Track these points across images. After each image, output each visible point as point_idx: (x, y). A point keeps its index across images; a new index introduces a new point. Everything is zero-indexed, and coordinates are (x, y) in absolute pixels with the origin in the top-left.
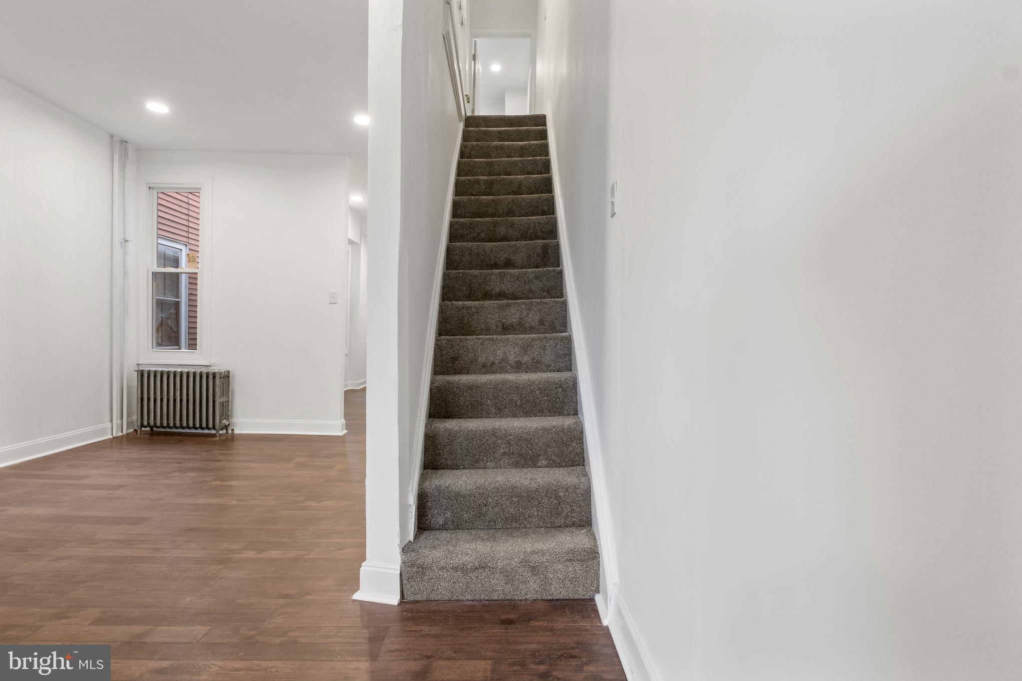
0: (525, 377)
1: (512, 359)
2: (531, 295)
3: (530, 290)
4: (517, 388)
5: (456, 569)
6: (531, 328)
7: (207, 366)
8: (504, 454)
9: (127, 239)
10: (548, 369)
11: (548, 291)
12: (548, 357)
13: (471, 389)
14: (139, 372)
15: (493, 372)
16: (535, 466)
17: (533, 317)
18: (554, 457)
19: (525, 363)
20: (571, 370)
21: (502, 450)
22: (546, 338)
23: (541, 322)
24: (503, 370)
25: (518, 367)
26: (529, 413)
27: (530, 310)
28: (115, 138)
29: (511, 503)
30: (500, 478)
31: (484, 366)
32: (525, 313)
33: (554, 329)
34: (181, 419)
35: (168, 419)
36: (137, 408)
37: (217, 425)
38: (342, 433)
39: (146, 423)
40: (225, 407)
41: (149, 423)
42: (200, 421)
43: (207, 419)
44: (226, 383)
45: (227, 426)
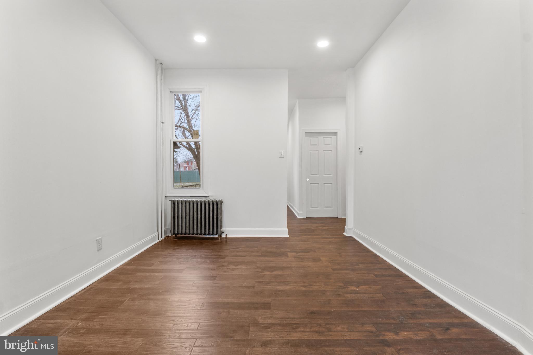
7: (207, 197)
9: (163, 121)
14: (172, 201)
28: (158, 61)
34: (197, 229)
35: (190, 229)
36: (171, 223)
37: (219, 233)
38: (288, 236)
39: (176, 232)
40: (221, 221)
41: (178, 232)
42: (209, 231)
43: (213, 229)
44: (221, 207)
45: (223, 233)
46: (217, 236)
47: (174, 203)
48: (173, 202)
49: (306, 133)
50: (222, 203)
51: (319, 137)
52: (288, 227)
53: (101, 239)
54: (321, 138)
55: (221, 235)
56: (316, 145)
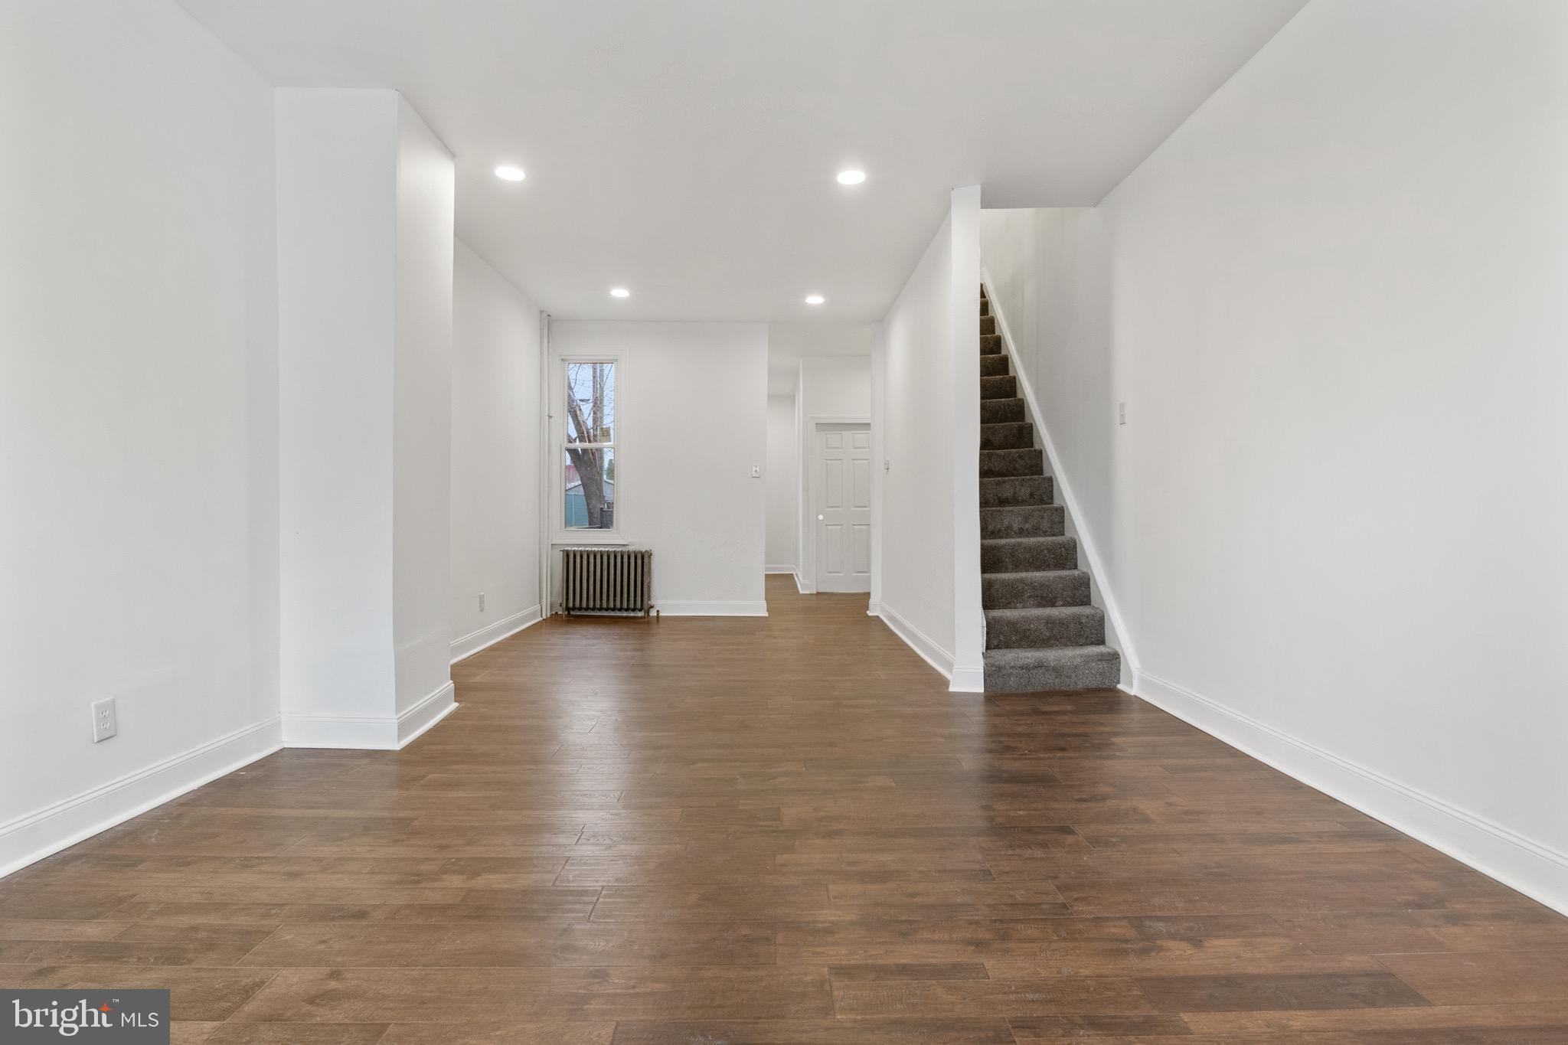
0: (1032, 541)
1: (1015, 526)
2: (1015, 472)
3: (1015, 469)
4: (1030, 549)
5: (1022, 668)
6: (1023, 500)
7: (624, 545)
8: (1030, 597)
9: (551, 415)
10: (1045, 534)
11: (1030, 468)
12: (1045, 525)
13: (993, 549)
14: (565, 552)
15: (1001, 538)
16: (1055, 606)
17: (1024, 492)
18: (1068, 599)
19: (1027, 529)
20: (1064, 535)
21: (1029, 594)
22: (1043, 509)
23: (1032, 495)
24: (1008, 536)
25: (1021, 532)
26: (1038, 568)
27: (1022, 486)
29: (1047, 628)
30: (1036, 612)
31: (993, 533)
32: (1018, 488)
33: (1042, 501)
34: (608, 600)
35: (594, 601)
36: (563, 588)
37: (646, 607)
38: (766, 614)
39: (571, 605)
40: (649, 587)
41: (574, 605)
42: (628, 604)
43: (635, 601)
44: (650, 562)
45: (653, 607)
46: (640, 614)
47: (568, 556)
48: (567, 554)
49: (816, 424)
50: (650, 555)
51: (843, 433)
52: (766, 599)
53: (483, 595)
54: (847, 434)
55: (648, 613)
56: (838, 448)
